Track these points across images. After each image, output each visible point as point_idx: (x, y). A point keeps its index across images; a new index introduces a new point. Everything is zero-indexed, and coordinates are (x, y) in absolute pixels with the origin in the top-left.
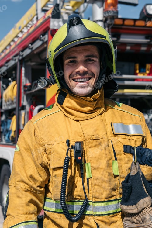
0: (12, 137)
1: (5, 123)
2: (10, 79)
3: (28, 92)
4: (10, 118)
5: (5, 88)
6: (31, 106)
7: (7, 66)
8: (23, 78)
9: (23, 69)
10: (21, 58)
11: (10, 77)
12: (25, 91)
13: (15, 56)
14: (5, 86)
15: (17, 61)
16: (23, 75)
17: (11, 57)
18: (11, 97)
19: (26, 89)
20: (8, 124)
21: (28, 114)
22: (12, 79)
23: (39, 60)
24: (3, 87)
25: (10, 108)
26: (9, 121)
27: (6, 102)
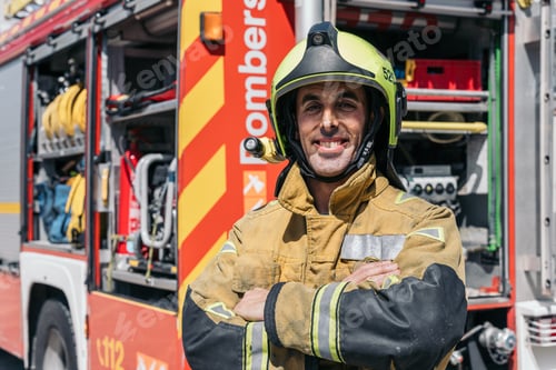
0: (74, 230)
1: (50, 193)
2: (61, 79)
3: (118, 119)
4: (62, 179)
5: (46, 101)
6: (128, 154)
7: (55, 45)
8: (105, 81)
9: (104, 57)
10: (97, 28)
11: (62, 75)
12: (110, 114)
13: (80, 23)
14: (44, 95)
15: (85, 34)
16: (104, 73)
17: (67, 24)
18: (65, 125)
19: (114, 110)
20: (58, 194)
21: (116, 173)
22: (67, 79)
23: (143, 37)
24: (40, 97)
25: (62, 153)
26: (60, 187)
27: (49, 137)
